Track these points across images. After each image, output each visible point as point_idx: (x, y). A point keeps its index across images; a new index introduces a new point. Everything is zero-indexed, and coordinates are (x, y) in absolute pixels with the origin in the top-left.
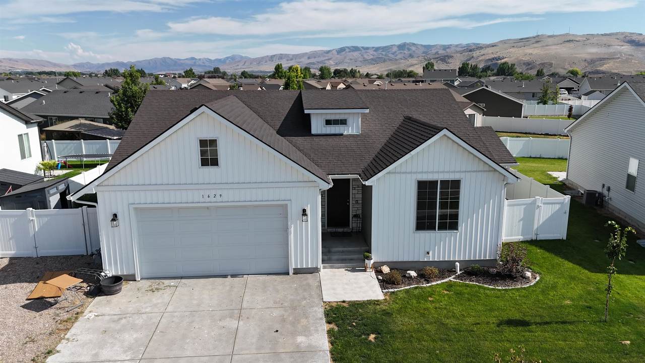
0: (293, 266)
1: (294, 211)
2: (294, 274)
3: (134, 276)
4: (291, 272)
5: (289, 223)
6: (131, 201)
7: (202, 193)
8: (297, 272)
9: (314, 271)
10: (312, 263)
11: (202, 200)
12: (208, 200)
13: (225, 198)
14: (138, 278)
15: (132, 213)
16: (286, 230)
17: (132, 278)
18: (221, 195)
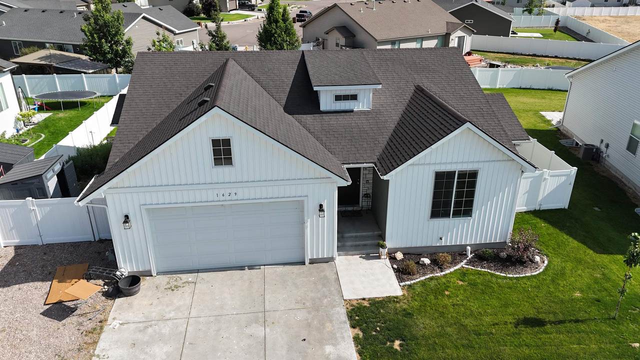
0: (308, 257)
1: (311, 207)
2: (310, 263)
3: (150, 271)
4: (307, 262)
5: (306, 218)
6: (142, 203)
7: (216, 192)
8: (312, 262)
9: (329, 260)
10: (328, 253)
11: (216, 199)
12: (222, 198)
13: (240, 196)
14: (154, 274)
15: (144, 212)
16: (302, 223)
17: (149, 274)
18: (236, 194)
